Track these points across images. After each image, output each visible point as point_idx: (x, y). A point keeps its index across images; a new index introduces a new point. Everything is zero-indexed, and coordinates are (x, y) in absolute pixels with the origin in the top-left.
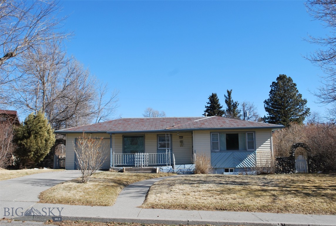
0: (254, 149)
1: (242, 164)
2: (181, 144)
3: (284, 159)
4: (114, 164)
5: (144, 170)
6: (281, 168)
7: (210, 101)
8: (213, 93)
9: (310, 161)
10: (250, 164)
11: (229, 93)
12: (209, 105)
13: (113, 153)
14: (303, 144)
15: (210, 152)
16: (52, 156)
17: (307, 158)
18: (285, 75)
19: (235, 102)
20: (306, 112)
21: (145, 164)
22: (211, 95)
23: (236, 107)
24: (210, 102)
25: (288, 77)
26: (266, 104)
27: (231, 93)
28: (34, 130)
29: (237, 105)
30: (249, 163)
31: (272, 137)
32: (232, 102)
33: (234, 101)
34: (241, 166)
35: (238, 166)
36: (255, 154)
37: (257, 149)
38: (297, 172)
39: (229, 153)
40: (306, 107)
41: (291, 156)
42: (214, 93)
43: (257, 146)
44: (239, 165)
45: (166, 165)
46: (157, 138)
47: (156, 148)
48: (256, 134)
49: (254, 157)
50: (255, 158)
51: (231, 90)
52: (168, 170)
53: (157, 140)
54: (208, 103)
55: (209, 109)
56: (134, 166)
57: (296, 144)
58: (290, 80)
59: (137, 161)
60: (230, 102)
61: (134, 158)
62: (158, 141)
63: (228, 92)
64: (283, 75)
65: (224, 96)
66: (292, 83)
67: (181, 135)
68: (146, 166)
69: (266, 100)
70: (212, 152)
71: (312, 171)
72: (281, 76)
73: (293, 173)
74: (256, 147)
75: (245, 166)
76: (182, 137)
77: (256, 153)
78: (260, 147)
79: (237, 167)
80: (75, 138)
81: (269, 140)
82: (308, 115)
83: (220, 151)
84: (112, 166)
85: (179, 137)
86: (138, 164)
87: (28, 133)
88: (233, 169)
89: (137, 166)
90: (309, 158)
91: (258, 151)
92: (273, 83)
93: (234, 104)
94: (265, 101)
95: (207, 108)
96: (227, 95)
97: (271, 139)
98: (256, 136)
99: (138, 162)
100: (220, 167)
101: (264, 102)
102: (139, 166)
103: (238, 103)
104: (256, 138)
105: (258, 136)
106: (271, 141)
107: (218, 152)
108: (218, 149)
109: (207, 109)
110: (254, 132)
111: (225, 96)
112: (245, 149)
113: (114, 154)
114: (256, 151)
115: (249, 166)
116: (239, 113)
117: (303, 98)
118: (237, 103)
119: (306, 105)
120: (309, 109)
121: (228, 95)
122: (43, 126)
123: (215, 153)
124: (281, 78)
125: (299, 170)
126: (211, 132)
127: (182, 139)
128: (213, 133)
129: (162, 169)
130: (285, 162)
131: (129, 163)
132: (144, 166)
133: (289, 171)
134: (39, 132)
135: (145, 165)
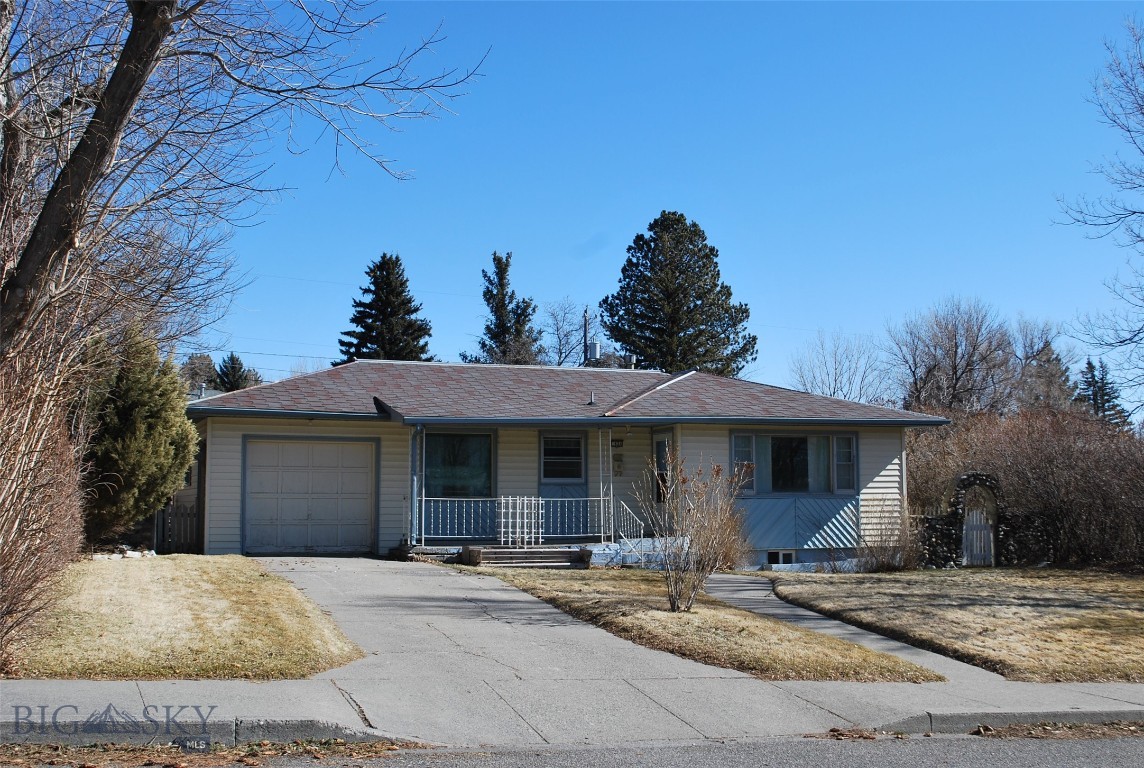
0: (853, 488)
1: (820, 538)
2: (619, 467)
3: (933, 523)
4: (423, 536)
5: (541, 558)
6: (925, 549)
7: (372, 283)
8: (385, 255)
9: (1003, 530)
10: (843, 538)
11: (501, 266)
12: (368, 299)
13: (420, 495)
14: (987, 476)
17: (994, 521)
18: (682, 215)
19: (524, 301)
20: (744, 350)
21: (533, 536)
22: (378, 259)
23: (526, 317)
24: (373, 288)
25: (688, 222)
26: (605, 314)
27: (507, 265)
28: (144, 404)
29: (530, 310)
30: (840, 535)
31: (904, 454)
32: (512, 297)
33: (519, 297)
34: (817, 543)
35: (809, 543)
36: (857, 507)
37: (864, 491)
38: (964, 562)
39: (784, 502)
40: (746, 333)
41: (955, 514)
42: (388, 256)
43: (862, 478)
44: (812, 542)
45: (597, 540)
46: (540, 443)
47: (536, 478)
48: (861, 441)
49: (854, 515)
50: (857, 519)
51: (509, 256)
52: (607, 555)
53: (540, 450)
54: (367, 291)
55: (370, 316)
56: (495, 541)
57: (968, 475)
58: (696, 232)
59: (506, 526)
60: (503, 299)
61: (495, 515)
62: (542, 454)
63: (497, 261)
64: (674, 214)
65: (481, 275)
66: (706, 245)
67: (618, 436)
68: (537, 543)
69: (607, 298)
70: (731, 496)
71: (1006, 559)
72: (668, 218)
73: (956, 565)
74: (861, 484)
75: (828, 543)
76: (622, 441)
77: (861, 503)
78: (870, 485)
79: (806, 547)
81: (896, 461)
82: (749, 358)
83: (758, 493)
84: (419, 541)
85: (610, 441)
86: (510, 535)
87: (119, 412)
88: (790, 555)
89: (506, 542)
90: (1000, 518)
91: (867, 497)
92: (639, 238)
93: (518, 306)
94: (605, 301)
95: (359, 309)
96: (491, 270)
97: (901, 460)
98: (861, 447)
99: (510, 530)
101: (600, 305)
102: (514, 543)
103: (532, 306)
104: (861, 454)
105: (867, 449)
106: (900, 465)
107: (751, 497)
108: (752, 488)
109: (359, 312)
110: (856, 434)
111: (485, 276)
112: (828, 489)
113: (424, 499)
114: (862, 497)
115: (839, 543)
116: (535, 340)
117: (734, 301)
118: (528, 306)
119: (744, 323)
120: (754, 339)
121: (497, 274)
122: (170, 387)
123: (744, 501)
124: (668, 224)
125: (971, 556)
126: (730, 431)
127: (619, 451)
128: (736, 435)
130: (936, 530)
131: (476, 532)
132: (529, 543)
133: (947, 560)
134: (158, 411)
135: (533, 540)
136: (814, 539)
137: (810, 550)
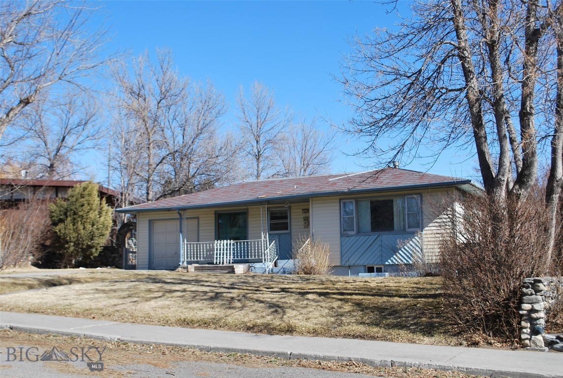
0: (419, 227)
1: (396, 258)
2: (305, 223)
4: (185, 260)
15: (339, 235)
16: (120, 249)
21: (228, 259)
28: (71, 210)
34: (394, 261)
35: (389, 261)
36: (421, 239)
37: (426, 228)
43: (425, 221)
44: (391, 260)
45: (261, 261)
46: (267, 214)
48: (424, 198)
49: (419, 244)
50: (422, 246)
53: (268, 218)
67: (305, 207)
68: (230, 262)
70: (342, 235)
75: (402, 260)
76: (308, 209)
77: (424, 236)
78: (430, 225)
79: (387, 263)
80: (148, 219)
83: (358, 233)
85: (303, 210)
86: (218, 259)
87: (65, 214)
88: (381, 268)
91: (428, 232)
99: (218, 256)
100: (356, 264)
104: (424, 206)
107: (352, 236)
108: (353, 230)
112: (403, 229)
113: (186, 243)
114: (424, 232)
115: (409, 260)
123: (348, 239)
126: (340, 200)
128: (343, 201)
129: (255, 268)
132: (227, 263)
135: (228, 261)
136: (392, 258)
137: (390, 265)
